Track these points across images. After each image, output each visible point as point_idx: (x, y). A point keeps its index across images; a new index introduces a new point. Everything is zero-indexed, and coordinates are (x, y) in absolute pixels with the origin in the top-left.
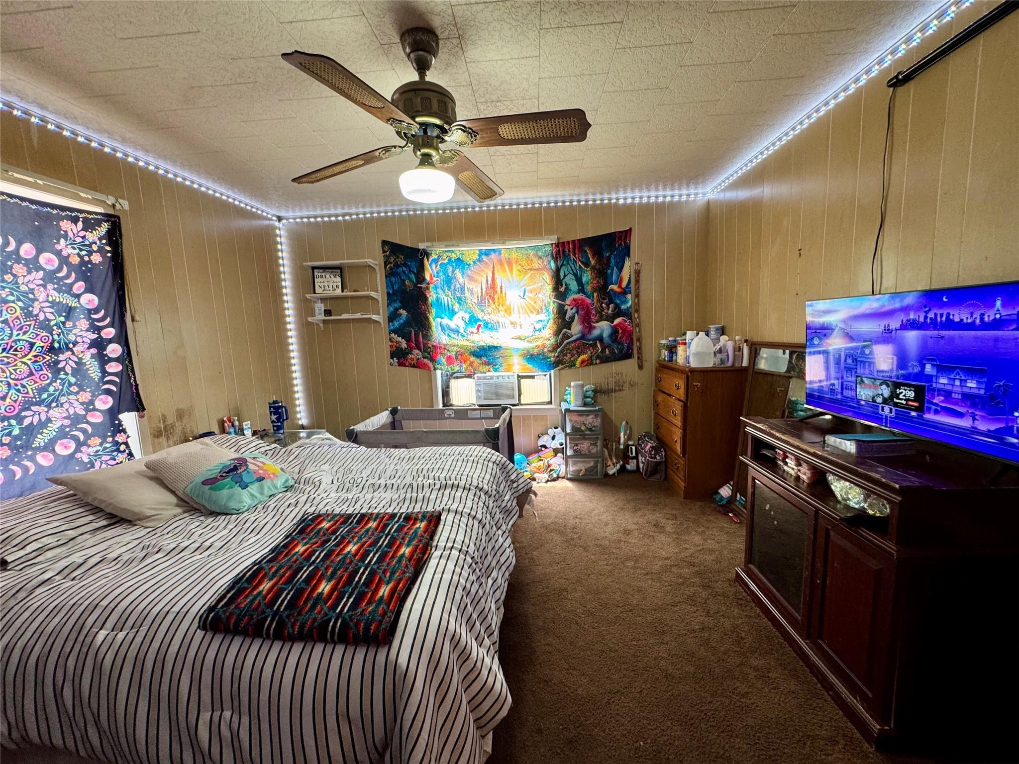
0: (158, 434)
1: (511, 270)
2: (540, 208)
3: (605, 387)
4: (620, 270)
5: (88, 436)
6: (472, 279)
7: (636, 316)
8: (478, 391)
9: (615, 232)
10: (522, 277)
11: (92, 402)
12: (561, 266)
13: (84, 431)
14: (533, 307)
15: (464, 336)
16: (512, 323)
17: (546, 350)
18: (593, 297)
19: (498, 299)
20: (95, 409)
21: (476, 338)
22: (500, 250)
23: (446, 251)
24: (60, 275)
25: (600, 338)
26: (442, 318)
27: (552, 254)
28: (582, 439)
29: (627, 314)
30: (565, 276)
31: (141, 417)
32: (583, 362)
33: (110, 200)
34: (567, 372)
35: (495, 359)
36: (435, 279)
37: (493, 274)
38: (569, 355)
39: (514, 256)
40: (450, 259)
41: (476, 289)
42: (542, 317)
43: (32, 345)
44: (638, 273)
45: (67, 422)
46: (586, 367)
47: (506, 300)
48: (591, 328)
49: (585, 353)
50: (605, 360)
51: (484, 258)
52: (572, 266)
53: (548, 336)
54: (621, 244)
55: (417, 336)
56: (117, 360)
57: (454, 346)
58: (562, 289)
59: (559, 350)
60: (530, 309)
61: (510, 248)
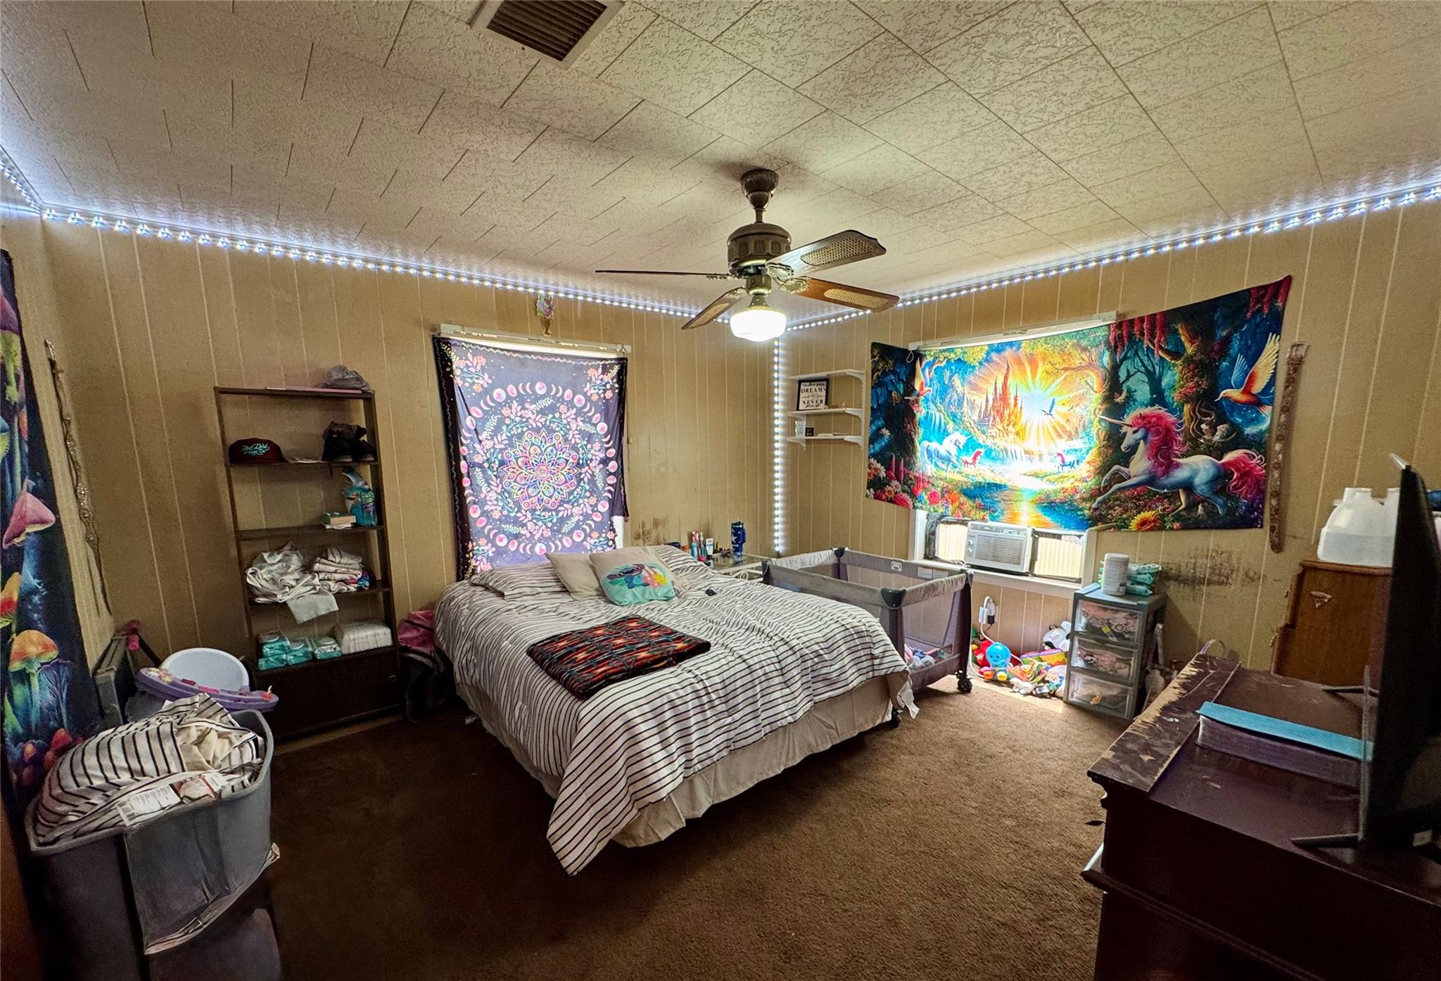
0: (638, 537)
1: (1034, 373)
2: (1097, 268)
3: (1186, 571)
4: (1253, 359)
5: (592, 531)
6: (975, 387)
7: (1278, 447)
8: (969, 545)
9: (1248, 290)
10: (1049, 382)
11: (596, 505)
12: (1122, 361)
13: (589, 526)
14: (1063, 427)
15: (956, 467)
16: (1026, 452)
17: (1078, 496)
18: (1181, 411)
19: (1010, 415)
20: (598, 511)
21: (970, 470)
22: (1018, 344)
23: (944, 351)
24: (585, 410)
25: (1188, 486)
26: (930, 441)
27: (1107, 342)
28: (1100, 647)
29: (1259, 444)
30: (1129, 376)
31: (626, 521)
32: (1143, 523)
33: (619, 348)
34: (1110, 536)
35: (994, 502)
36: (926, 389)
37: (1006, 378)
38: (1118, 510)
39: (1040, 349)
40: (949, 361)
41: (980, 400)
42: (1078, 443)
43: (567, 461)
44: (1296, 365)
45: (581, 518)
46: (1152, 533)
47: (1021, 416)
48: (1170, 466)
49: (1150, 508)
50: (1190, 524)
51: (994, 356)
52: (1145, 359)
53: (1084, 474)
54: (1260, 310)
55: (898, 463)
56: (614, 474)
57: (941, 479)
58: (1120, 399)
59: (1099, 499)
60: (1057, 431)
61: (1033, 338)
